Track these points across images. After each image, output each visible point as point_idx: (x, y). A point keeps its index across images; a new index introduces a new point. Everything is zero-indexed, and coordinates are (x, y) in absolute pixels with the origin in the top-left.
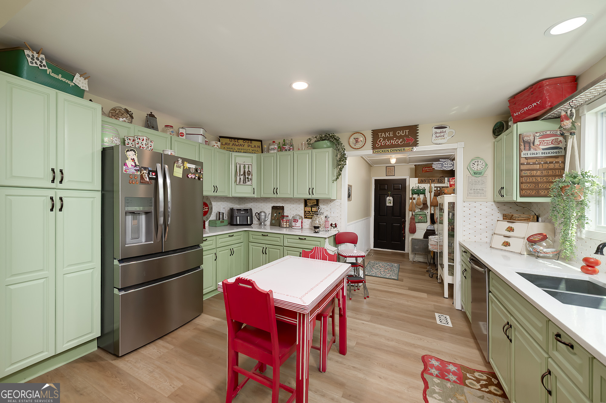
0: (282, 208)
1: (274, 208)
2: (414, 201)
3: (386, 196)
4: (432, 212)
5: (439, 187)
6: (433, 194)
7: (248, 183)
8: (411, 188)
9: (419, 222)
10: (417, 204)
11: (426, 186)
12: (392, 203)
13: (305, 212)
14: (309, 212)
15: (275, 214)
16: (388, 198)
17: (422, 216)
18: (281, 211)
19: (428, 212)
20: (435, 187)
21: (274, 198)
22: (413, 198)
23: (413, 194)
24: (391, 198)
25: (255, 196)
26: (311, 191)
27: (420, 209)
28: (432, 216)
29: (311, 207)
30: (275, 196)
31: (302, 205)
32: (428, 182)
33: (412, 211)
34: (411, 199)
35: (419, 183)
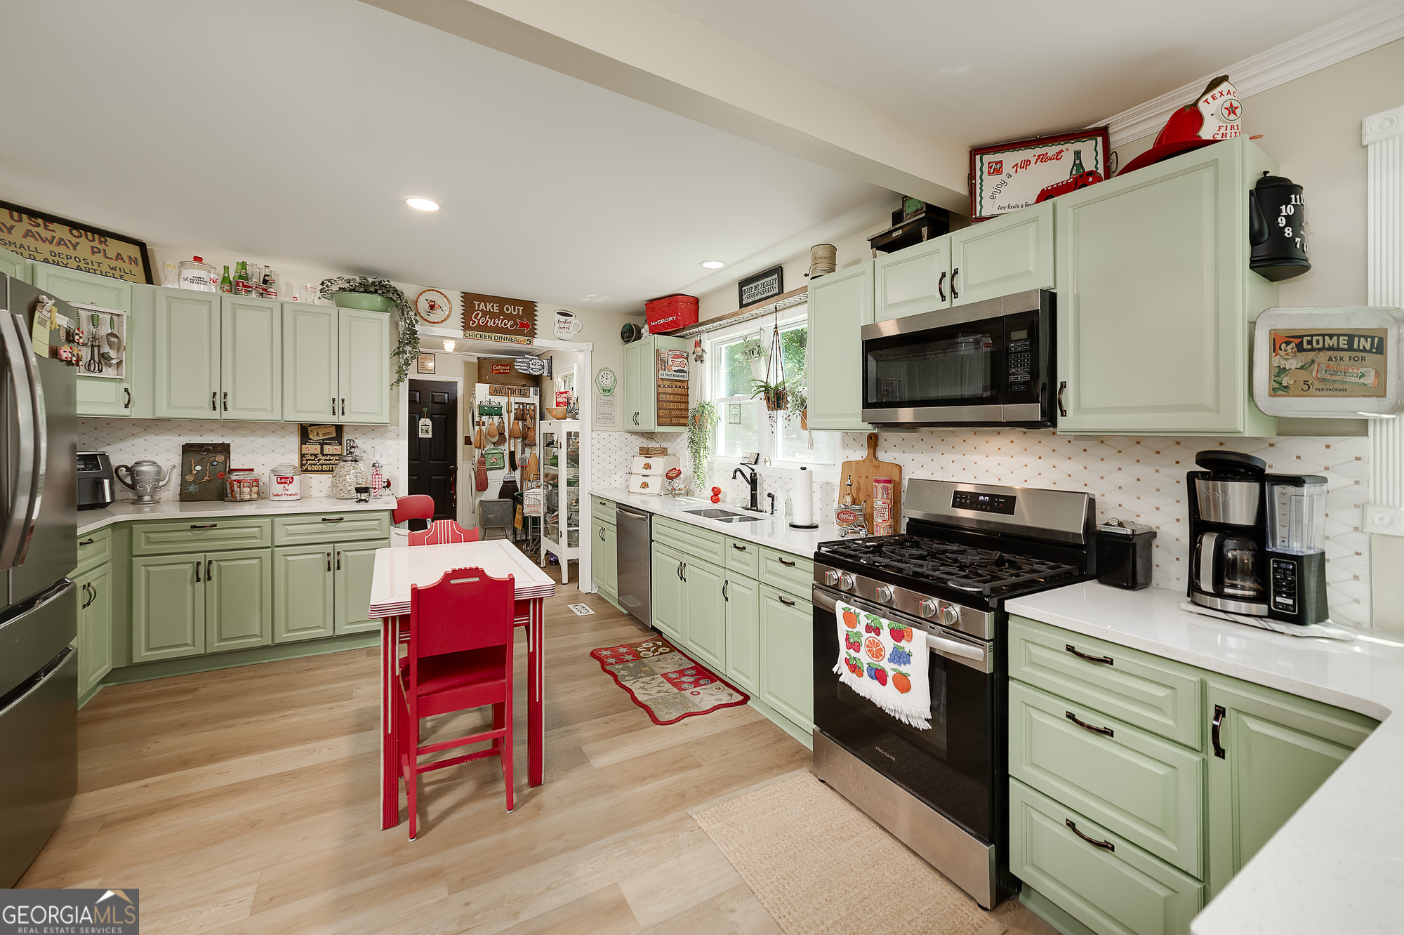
0: (225, 449)
1: (188, 449)
2: (483, 428)
3: (418, 416)
4: (512, 449)
5: (523, 404)
6: (512, 415)
7: (109, 372)
8: (478, 403)
9: (491, 469)
10: (490, 434)
11: (501, 400)
12: (430, 433)
13: (302, 456)
14: (316, 455)
15: (198, 468)
16: (422, 421)
17: (496, 456)
18: (221, 458)
19: (506, 448)
20: (516, 403)
21: (213, 421)
22: (481, 423)
23: (481, 414)
24: (429, 422)
25: (134, 413)
26: (338, 405)
27: (494, 444)
28: (512, 454)
29: (322, 445)
30: (215, 415)
31: (295, 440)
32: (506, 394)
33: (480, 448)
34: (478, 424)
35: (491, 394)
